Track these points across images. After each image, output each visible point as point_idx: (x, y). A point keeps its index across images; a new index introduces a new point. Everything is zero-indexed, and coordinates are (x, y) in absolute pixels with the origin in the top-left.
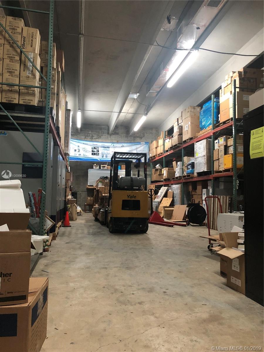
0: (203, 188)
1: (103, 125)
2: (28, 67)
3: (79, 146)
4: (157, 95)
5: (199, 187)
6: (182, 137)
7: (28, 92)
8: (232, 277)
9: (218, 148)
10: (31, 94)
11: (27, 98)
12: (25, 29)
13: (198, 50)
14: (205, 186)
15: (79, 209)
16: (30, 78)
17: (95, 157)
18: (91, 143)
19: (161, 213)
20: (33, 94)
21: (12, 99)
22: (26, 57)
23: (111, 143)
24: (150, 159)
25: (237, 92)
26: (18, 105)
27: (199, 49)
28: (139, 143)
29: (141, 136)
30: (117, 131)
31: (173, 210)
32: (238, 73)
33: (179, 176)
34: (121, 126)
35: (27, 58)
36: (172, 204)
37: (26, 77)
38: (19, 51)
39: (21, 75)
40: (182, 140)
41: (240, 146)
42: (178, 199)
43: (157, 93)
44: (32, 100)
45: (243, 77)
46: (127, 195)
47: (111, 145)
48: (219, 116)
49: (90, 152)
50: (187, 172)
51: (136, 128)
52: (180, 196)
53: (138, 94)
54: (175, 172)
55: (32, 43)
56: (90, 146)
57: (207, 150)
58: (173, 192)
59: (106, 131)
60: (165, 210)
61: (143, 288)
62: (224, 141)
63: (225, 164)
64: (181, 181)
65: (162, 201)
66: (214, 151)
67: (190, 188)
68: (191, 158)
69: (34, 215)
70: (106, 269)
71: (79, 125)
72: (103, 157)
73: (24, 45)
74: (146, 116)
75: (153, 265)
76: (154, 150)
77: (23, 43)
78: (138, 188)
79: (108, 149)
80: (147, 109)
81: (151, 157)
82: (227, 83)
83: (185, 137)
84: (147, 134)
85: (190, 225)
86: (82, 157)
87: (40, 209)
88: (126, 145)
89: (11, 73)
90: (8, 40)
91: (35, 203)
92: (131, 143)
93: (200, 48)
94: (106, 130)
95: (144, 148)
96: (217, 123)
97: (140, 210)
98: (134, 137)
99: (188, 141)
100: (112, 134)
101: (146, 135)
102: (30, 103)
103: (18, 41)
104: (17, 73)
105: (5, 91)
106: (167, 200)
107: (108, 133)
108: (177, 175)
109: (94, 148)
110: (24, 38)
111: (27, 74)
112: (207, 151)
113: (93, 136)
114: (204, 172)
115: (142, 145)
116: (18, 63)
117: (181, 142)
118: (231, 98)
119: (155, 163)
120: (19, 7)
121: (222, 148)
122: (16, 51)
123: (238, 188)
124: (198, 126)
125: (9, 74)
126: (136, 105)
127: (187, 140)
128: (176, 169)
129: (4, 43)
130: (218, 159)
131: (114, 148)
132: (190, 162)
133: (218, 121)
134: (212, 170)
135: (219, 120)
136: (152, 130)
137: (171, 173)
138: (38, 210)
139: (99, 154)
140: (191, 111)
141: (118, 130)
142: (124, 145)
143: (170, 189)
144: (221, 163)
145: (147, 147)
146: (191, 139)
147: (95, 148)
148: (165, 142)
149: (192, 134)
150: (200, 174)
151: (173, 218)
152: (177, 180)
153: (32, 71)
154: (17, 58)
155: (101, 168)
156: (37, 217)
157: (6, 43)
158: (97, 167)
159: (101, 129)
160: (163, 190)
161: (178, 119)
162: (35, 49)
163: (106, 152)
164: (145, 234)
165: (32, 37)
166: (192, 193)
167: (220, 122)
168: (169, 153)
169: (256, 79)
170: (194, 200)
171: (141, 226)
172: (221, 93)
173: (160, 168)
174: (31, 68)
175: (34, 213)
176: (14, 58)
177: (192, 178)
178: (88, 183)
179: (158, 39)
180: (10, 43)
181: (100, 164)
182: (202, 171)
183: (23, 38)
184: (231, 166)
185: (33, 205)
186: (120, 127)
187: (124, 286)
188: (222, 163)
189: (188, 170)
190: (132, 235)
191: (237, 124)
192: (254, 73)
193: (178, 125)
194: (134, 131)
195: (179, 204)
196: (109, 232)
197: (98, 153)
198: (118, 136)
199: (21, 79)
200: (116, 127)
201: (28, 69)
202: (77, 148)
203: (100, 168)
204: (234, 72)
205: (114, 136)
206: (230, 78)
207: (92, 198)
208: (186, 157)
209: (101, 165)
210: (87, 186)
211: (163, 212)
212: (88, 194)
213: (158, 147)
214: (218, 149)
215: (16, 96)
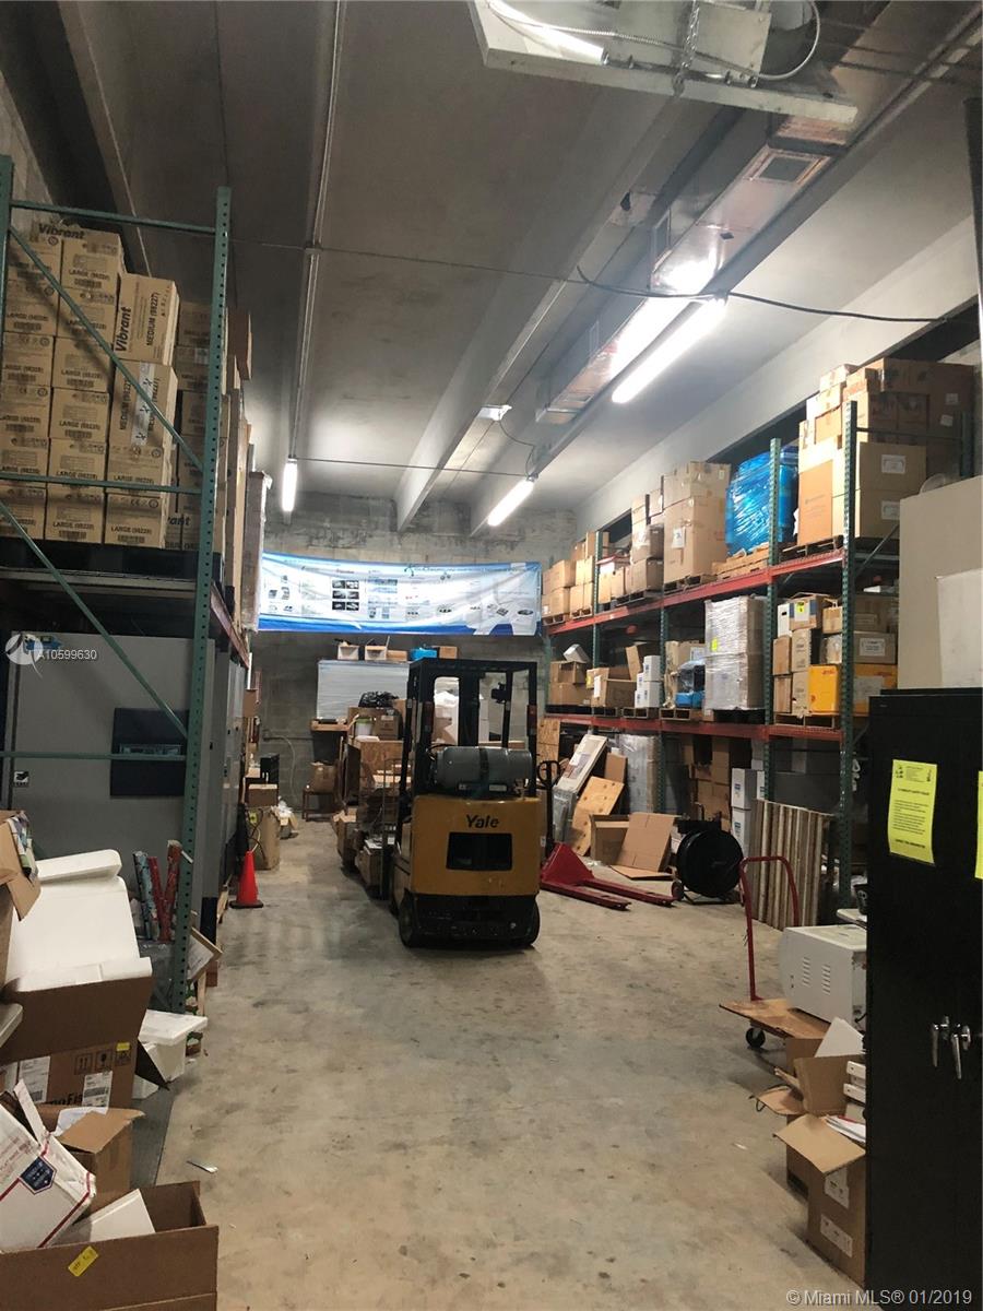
0: (734, 764)
1: (373, 499)
2: (138, 412)
3: (285, 578)
4: (573, 420)
5: (720, 758)
6: (662, 566)
7: (137, 502)
8: (824, 1218)
9: (790, 634)
10: (146, 511)
11: (134, 522)
12: (130, 279)
13: (726, 299)
14: (741, 757)
15: (284, 812)
16: (142, 452)
17: (344, 617)
18: (331, 566)
19: (581, 834)
20: (153, 511)
21: (80, 530)
22: (130, 381)
23: (405, 565)
24: (545, 624)
25: (861, 443)
26: (103, 547)
27: (730, 297)
28: (505, 565)
29: (512, 539)
30: (425, 521)
31: (625, 830)
32: (866, 377)
33: (650, 708)
34: (440, 501)
35: (132, 387)
36: (622, 808)
37: (131, 450)
38: (106, 359)
39: (111, 445)
40: (663, 580)
41: (865, 636)
42: (643, 787)
43: (573, 416)
44: (149, 531)
45: (883, 390)
46: (468, 816)
47: (404, 573)
48: (796, 514)
49: (325, 597)
50: (677, 697)
51: (497, 515)
52: (651, 782)
53: (507, 408)
54: (634, 686)
55: (151, 331)
56: (327, 577)
57: (752, 635)
58: (627, 760)
59: (384, 520)
60: (595, 830)
61: (532, 1254)
62: (812, 614)
63: (813, 698)
64: (655, 726)
65: (586, 790)
66: (775, 641)
67: (689, 755)
68: (692, 649)
69: (152, 932)
70: (402, 1151)
71: (288, 503)
72: (371, 617)
73: (123, 337)
74: (533, 481)
75: (562, 1129)
76: (561, 594)
77: (122, 329)
78: (504, 788)
79: (391, 587)
80: (538, 459)
81: (549, 619)
82: (828, 405)
83: (672, 573)
84: (534, 531)
85: (685, 899)
86: (296, 616)
87: (173, 911)
88: (456, 572)
89: (79, 436)
90: (68, 324)
91: (154, 892)
92: (475, 565)
93: (732, 291)
94: (384, 515)
95: (521, 585)
96: (786, 544)
97: (509, 868)
98: (487, 543)
99: (685, 586)
100: (409, 530)
101: (532, 535)
102: (142, 540)
103: (104, 327)
104: (99, 436)
105: (58, 500)
106: (605, 787)
107: (393, 528)
108: (643, 699)
109: (339, 584)
110: (124, 315)
111: (134, 439)
112: (752, 638)
113: (339, 538)
114: (737, 712)
115: (515, 573)
116: (105, 403)
117: (658, 587)
118: (840, 460)
119: (563, 641)
120: (112, 212)
121: (804, 635)
122: (98, 362)
123: (858, 787)
124: (720, 537)
125: (73, 442)
126: (495, 440)
127: (678, 585)
128: (639, 676)
129: (54, 334)
130: (787, 672)
131: (413, 582)
132: (690, 662)
133: (790, 537)
134: (766, 707)
135: (796, 531)
136: (554, 517)
137: (622, 692)
138: (168, 917)
139: (360, 607)
140: (695, 480)
141: (428, 516)
142: (449, 573)
143: (613, 745)
144: (800, 690)
145: (535, 579)
146: (695, 581)
147: (343, 582)
148: (599, 573)
149: (696, 566)
150: (722, 716)
151: (627, 858)
152: (643, 721)
153: (150, 428)
154: (101, 385)
155: (367, 657)
156: (162, 940)
157: (61, 333)
158: (349, 654)
159: (366, 511)
160: (589, 747)
161: (648, 497)
162: (163, 348)
163: (383, 597)
164: (527, 952)
165: (153, 310)
166: (693, 774)
167: (800, 543)
168: (612, 617)
169: (928, 396)
170: (700, 809)
171: (514, 925)
172: (806, 436)
173: (580, 661)
174: (147, 417)
175: (151, 924)
176: (91, 384)
177: (698, 722)
178: (318, 712)
179: (582, 263)
180: (75, 332)
181: (361, 640)
182: (731, 707)
183: (121, 312)
184: (833, 709)
185: (148, 896)
186: (437, 504)
187: (469, 1242)
188: (802, 691)
189: (683, 694)
190: (481, 958)
191: (859, 556)
192: (922, 377)
193: (648, 520)
194: (486, 523)
195: (648, 808)
196: (402, 946)
197: (356, 601)
198: (429, 537)
199: (112, 457)
200: (425, 506)
201: (137, 421)
202: (277, 585)
203: (361, 656)
204: (852, 369)
205: (413, 537)
206: (838, 389)
207: (331, 769)
208: (677, 643)
209: (367, 648)
210: (315, 723)
211: (588, 830)
212: (316, 751)
213: (574, 585)
214: (791, 639)
215: (96, 517)
